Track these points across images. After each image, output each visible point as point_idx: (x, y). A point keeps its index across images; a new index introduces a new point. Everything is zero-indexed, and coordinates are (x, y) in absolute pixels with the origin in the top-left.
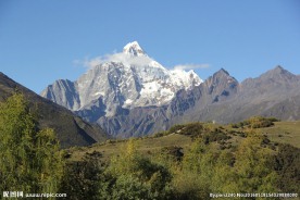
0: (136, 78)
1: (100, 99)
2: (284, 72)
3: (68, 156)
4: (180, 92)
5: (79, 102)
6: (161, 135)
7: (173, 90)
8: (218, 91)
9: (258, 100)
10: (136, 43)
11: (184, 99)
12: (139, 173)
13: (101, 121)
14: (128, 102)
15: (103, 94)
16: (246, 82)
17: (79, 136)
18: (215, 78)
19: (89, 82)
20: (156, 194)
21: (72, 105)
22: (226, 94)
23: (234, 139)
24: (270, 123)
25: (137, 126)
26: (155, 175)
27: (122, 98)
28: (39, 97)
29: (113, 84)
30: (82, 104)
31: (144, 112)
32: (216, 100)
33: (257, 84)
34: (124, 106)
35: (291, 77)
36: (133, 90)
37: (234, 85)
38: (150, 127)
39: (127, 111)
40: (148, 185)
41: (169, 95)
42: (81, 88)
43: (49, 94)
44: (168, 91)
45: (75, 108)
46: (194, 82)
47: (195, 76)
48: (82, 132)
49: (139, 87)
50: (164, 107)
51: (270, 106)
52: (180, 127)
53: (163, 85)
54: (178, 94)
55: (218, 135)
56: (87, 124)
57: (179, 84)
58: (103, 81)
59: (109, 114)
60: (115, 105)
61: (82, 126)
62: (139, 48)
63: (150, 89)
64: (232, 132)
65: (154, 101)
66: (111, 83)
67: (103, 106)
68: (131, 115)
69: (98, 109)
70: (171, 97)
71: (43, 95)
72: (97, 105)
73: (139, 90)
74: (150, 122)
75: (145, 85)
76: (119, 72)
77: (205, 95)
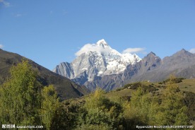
0: (104, 60)
1: (85, 72)
2: (186, 52)
3: (69, 104)
4: (129, 66)
5: (73, 74)
6: (119, 90)
7: (125, 65)
8: (150, 64)
9: (172, 68)
10: (103, 40)
11: (132, 70)
12: (103, 107)
13: (86, 84)
14: (100, 72)
15: (87, 69)
16: (165, 59)
17: (75, 93)
18: (148, 57)
19: (78, 63)
20: (113, 120)
21: (69, 76)
22: (154, 65)
23: (160, 90)
24: (180, 81)
25: (106, 86)
27: (97, 71)
28: (52, 72)
29: (91, 63)
30: (75, 75)
31: (110, 77)
32: (149, 69)
33: (171, 60)
34: (98, 75)
35: (190, 55)
36: (103, 66)
37: (159, 60)
38: (113, 86)
39: (100, 78)
40: (108, 114)
41: (123, 68)
42: (74, 66)
43: (57, 70)
44: (122, 65)
45: (71, 78)
46: (136, 60)
47: (137, 56)
48: (76, 90)
49: (106, 64)
50: (121, 75)
51: (179, 71)
52: (130, 85)
53: (120, 62)
54: (128, 67)
55: (151, 88)
56: (79, 86)
57: (128, 62)
58: (86, 62)
59: (90, 79)
60: (93, 75)
61: (76, 87)
62: (105, 43)
63: (112, 65)
64: (159, 87)
65: (115, 71)
66: (90, 63)
67: (86, 76)
68: (102, 80)
69: (84, 78)
70: (124, 69)
71: (54, 71)
72: (84, 75)
73: (106, 66)
74: (113, 83)
75: (109, 63)
76: (95, 57)
77: (143, 67)
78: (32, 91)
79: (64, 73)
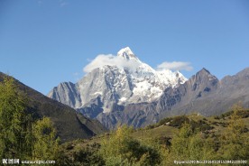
0: (129, 79)
1: (99, 98)
3: (72, 148)
4: (168, 90)
5: (80, 101)
6: (152, 127)
7: (161, 88)
8: (201, 88)
9: (237, 94)
10: (128, 48)
11: (171, 96)
12: (128, 154)
13: (99, 117)
14: (123, 99)
15: (101, 93)
16: (225, 79)
17: (81, 130)
18: (198, 77)
19: (88, 83)
21: (74, 103)
22: (207, 90)
23: (217, 129)
25: (131, 121)
26: (144, 156)
27: (117, 97)
28: (46, 98)
29: (109, 84)
30: (83, 103)
31: (137, 107)
32: (200, 96)
33: (235, 81)
34: (119, 104)
36: (127, 89)
37: (215, 82)
38: (142, 121)
39: (122, 108)
41: (158, 93)
42: (82, 89)
44: (158, 89)
45: (77, 107)
46: (179, 81)
47: (180, 75)
48: (83, 127)
49: (131, 86)
50: (154, 103)
52: (168, 120)
53: (153, 84)
54: (166, 91)
55: (202, 125)
56: (88, 120)
57: (167, 83)
58: (100, 82)
59: (106, 110)
60: (112, 103)
61: (84, 122)
62: (130, 52)
63: (141, 88)
64: (215, 123)
65: (145, 98)
66: (107, 84)
67: (101, 104)
68: (126, 111)
69: (96, 107)
70: (160, 95)
71: (50, 95)
72: (96, 103)
73: (131, 89)
74: (142, 117)
75: (137, 84)
76: (114, 74)
77: (190, 91)
78: (17, 128)
79: (65, 99)
